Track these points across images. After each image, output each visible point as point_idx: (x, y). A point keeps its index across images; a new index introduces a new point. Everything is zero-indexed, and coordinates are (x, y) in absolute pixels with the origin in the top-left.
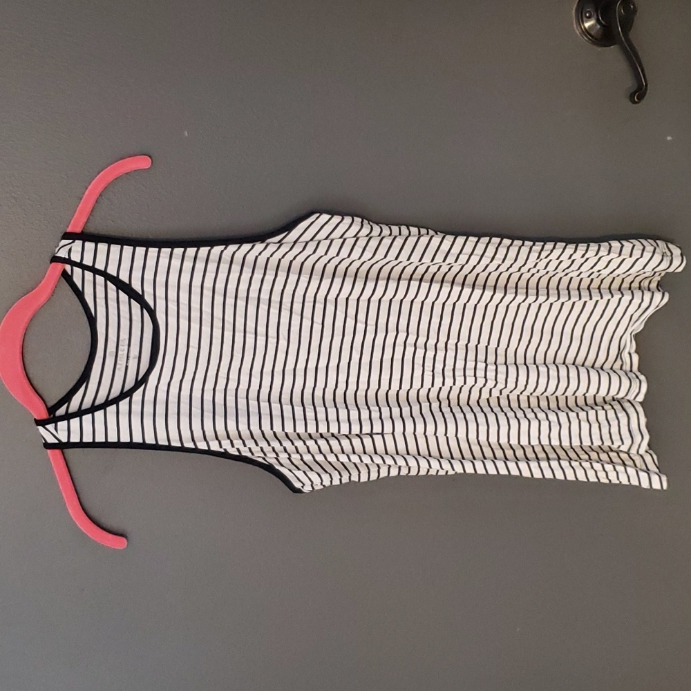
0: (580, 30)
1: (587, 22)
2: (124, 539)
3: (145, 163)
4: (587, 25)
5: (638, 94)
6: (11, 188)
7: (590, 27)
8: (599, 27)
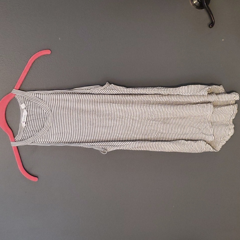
0: (192, 4)
1: (194, 1)
2: (37, 178)
3: (49, 52)
4: (194, 2)
5: (212, 24)
6: (2, 57)
7: (195, 3)
8: (198, 3)
